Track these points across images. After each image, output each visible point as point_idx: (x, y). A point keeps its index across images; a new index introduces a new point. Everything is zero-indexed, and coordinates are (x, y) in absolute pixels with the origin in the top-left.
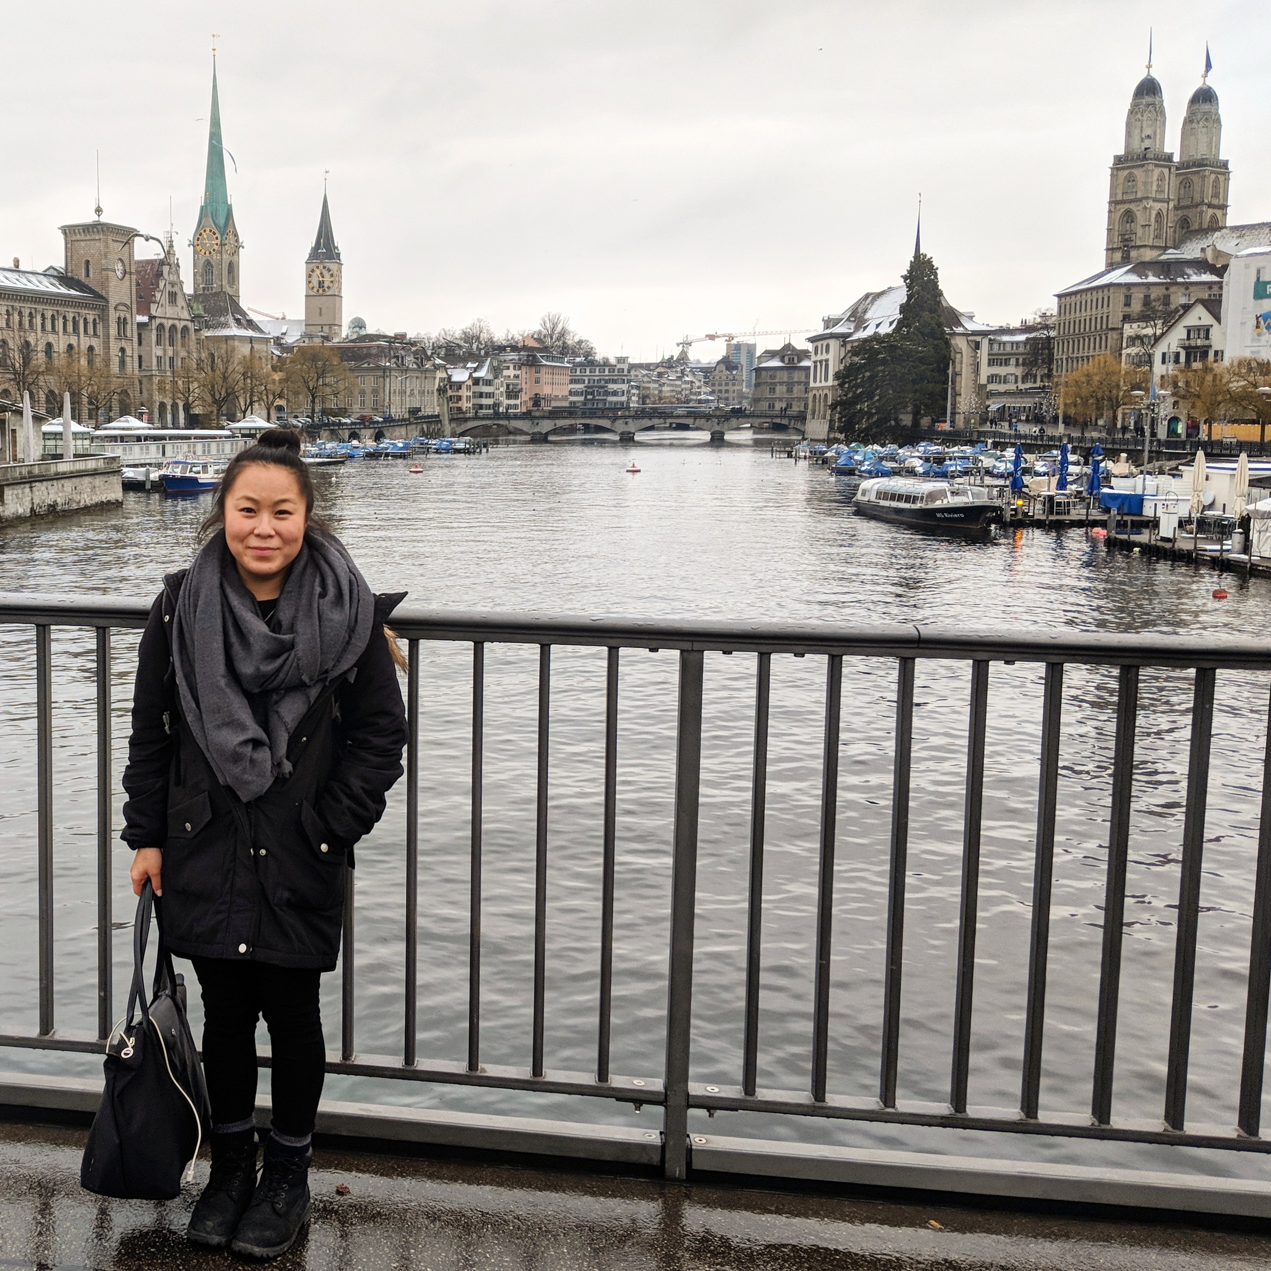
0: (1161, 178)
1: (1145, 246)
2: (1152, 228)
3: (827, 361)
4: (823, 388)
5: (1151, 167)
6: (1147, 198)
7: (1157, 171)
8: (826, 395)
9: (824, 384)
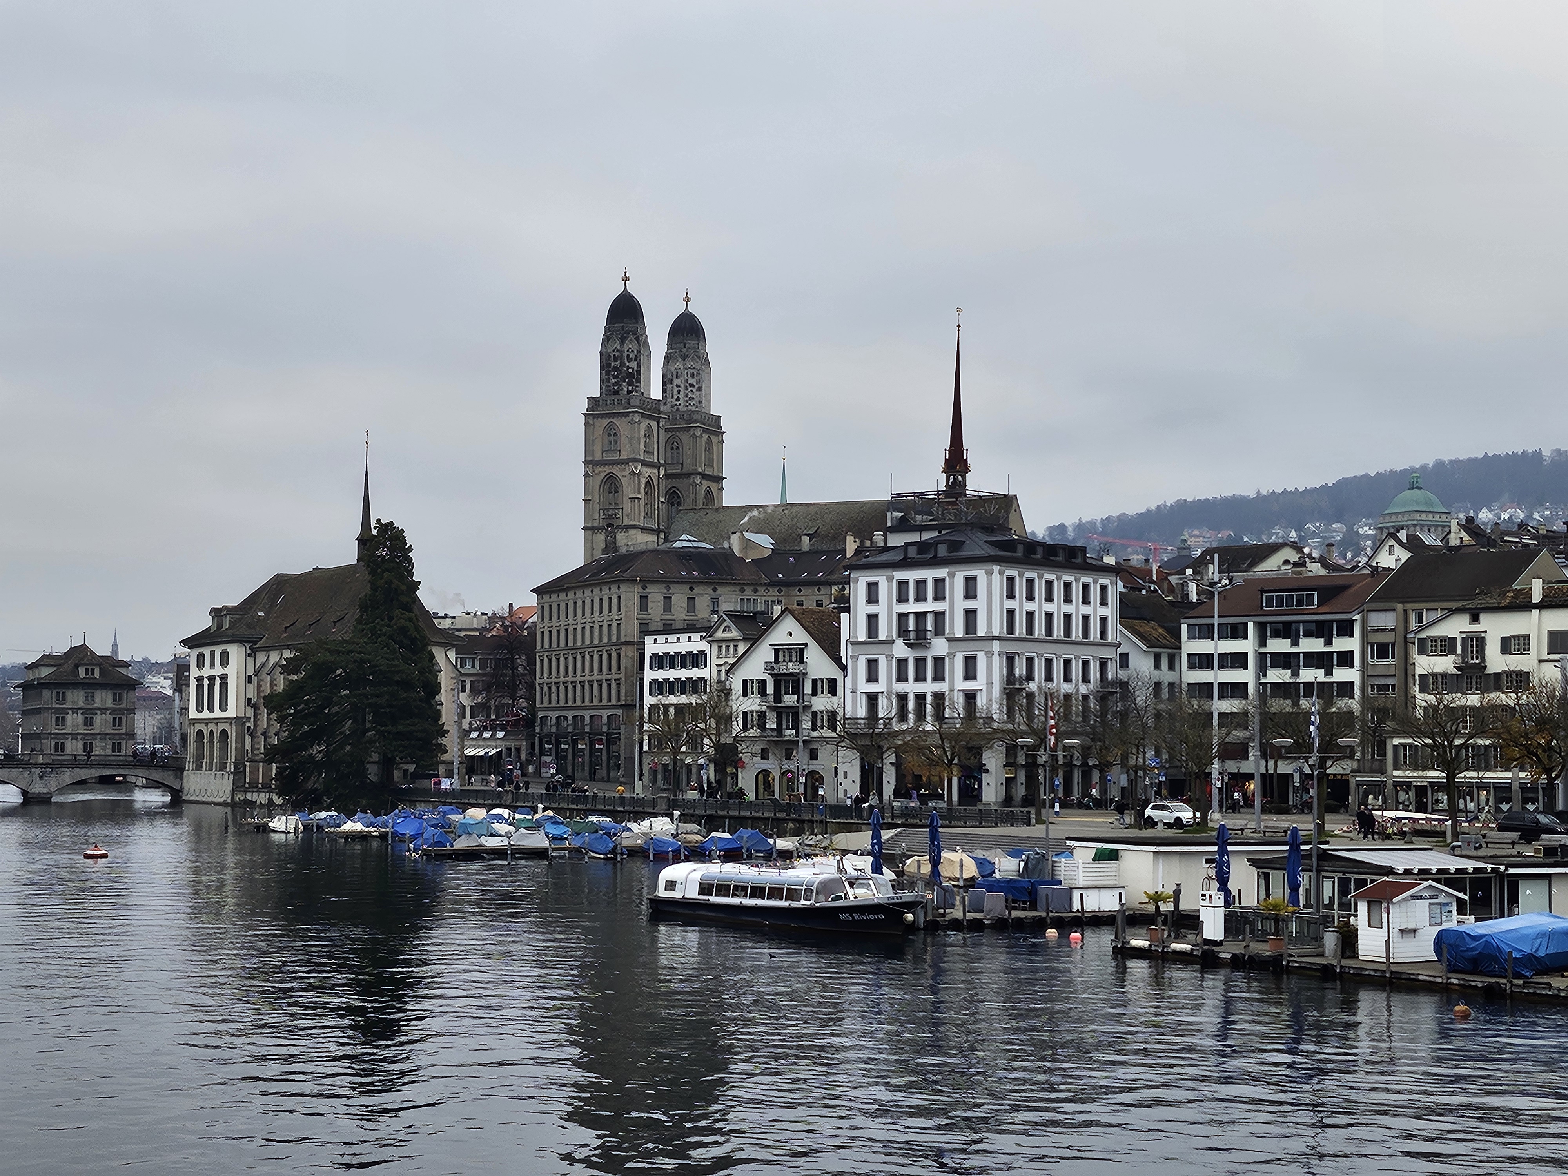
0: (649, 435)
1: (634, 527)
2: (642, 502)
3: (224, 678)
4: (217, 721)
5: (637, 418)
6: (635, 460)
7: (644, 424)
8: (224, 733)
9: (217, 714)
